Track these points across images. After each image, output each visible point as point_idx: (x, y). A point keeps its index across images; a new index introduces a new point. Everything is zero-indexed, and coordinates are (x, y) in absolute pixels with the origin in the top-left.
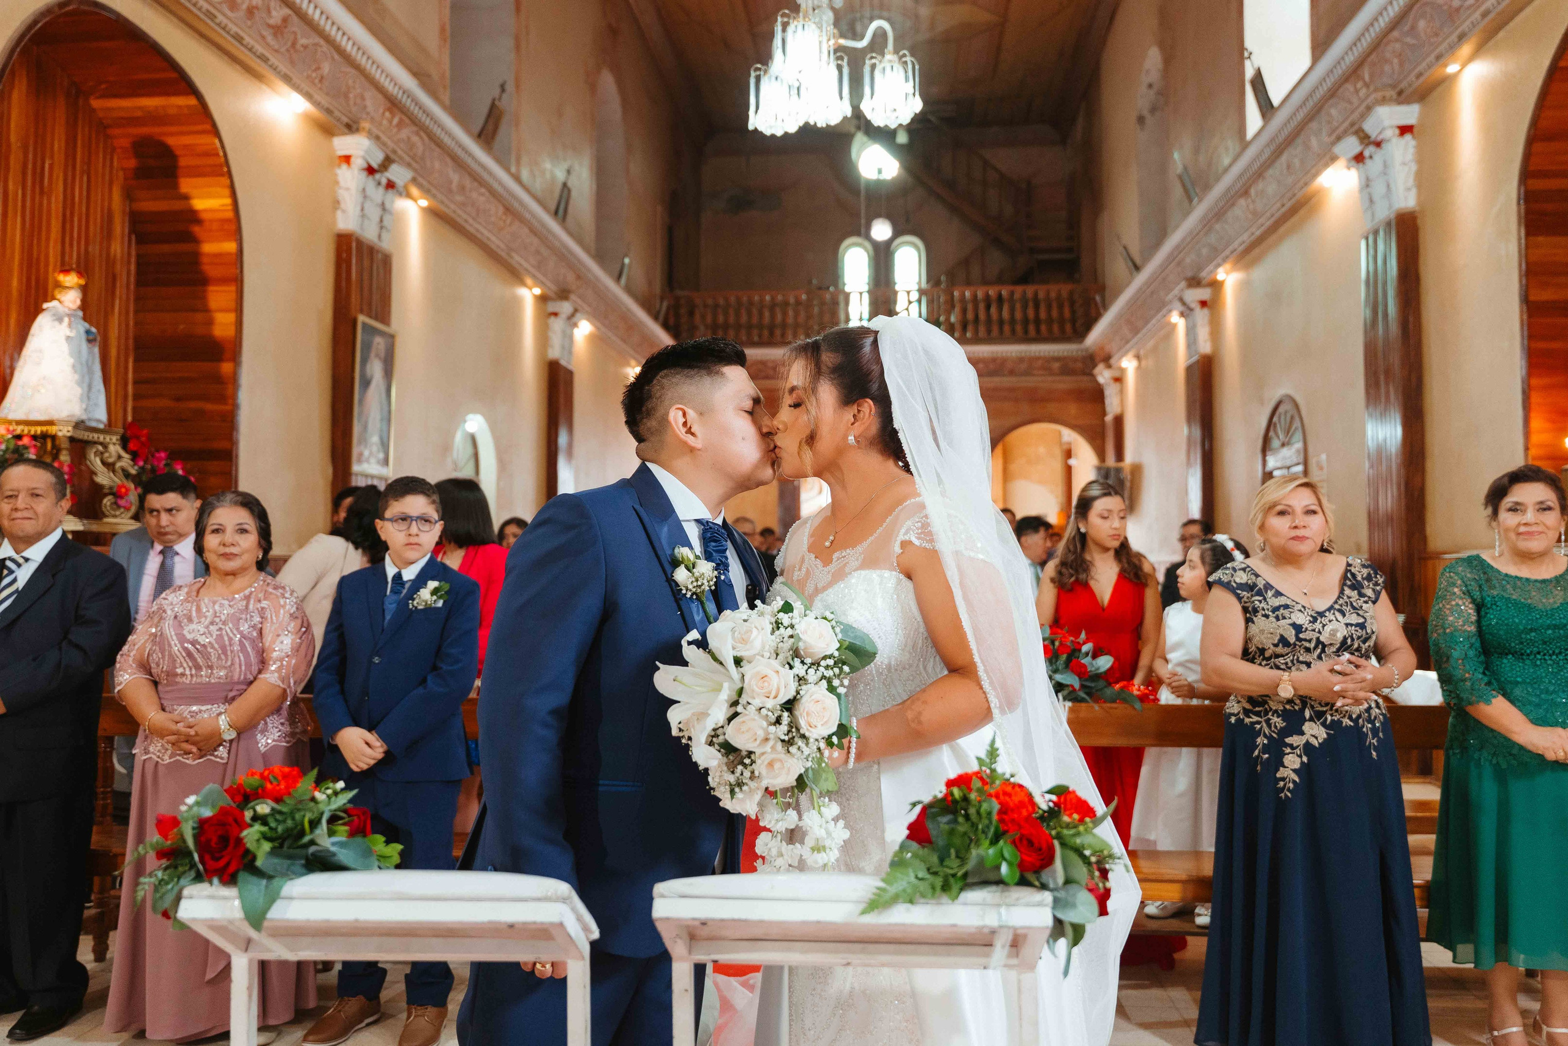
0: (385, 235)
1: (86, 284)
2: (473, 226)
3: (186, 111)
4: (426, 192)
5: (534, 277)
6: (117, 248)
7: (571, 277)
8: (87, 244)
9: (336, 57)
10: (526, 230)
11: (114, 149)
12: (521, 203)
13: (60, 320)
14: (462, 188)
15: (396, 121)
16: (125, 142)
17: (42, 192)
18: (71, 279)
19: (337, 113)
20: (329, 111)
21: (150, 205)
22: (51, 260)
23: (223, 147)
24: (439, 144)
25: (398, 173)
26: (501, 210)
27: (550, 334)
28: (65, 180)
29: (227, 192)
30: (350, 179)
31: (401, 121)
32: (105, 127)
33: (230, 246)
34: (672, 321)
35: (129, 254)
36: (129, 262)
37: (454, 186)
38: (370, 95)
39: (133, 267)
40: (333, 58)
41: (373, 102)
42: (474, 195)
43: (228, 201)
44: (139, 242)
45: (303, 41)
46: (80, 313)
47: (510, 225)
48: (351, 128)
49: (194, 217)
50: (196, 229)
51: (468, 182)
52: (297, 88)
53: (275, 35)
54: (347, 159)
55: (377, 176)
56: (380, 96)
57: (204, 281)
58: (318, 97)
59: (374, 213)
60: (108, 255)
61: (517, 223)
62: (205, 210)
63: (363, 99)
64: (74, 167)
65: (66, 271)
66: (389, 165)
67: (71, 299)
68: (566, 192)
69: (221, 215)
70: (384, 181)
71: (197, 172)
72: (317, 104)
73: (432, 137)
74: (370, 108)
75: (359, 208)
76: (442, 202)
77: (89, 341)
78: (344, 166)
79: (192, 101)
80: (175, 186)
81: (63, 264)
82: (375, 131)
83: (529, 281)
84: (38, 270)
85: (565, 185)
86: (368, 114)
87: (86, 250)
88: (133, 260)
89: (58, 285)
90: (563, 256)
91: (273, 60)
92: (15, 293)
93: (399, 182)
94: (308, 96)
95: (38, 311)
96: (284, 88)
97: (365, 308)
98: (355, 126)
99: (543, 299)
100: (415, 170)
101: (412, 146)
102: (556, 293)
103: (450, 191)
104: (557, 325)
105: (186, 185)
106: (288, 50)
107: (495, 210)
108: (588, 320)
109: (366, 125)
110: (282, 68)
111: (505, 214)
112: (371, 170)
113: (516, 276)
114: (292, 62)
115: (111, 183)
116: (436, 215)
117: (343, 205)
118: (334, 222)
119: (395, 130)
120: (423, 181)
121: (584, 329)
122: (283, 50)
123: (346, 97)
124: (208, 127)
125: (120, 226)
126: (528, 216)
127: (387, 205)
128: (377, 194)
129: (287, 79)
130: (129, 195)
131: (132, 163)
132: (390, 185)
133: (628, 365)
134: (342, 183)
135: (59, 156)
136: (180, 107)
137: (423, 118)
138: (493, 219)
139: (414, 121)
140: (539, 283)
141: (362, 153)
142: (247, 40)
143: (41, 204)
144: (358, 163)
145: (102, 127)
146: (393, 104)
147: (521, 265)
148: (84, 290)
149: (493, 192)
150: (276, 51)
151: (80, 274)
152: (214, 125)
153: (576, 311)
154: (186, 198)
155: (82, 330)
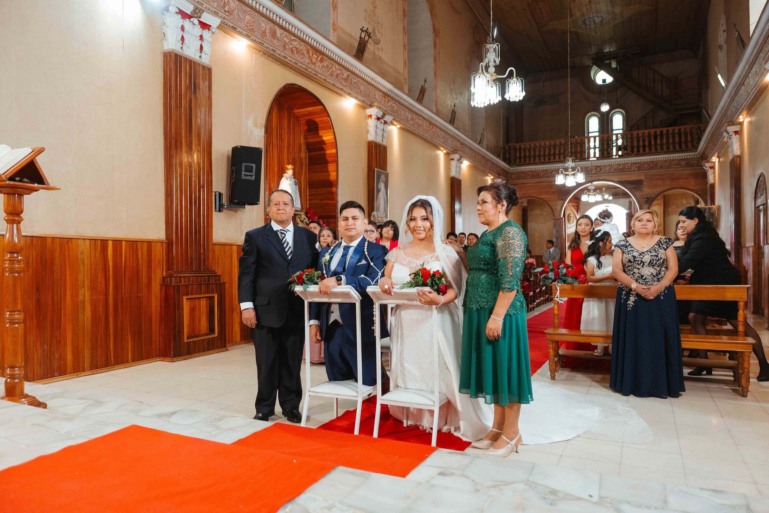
0: (384, 140)
1: (294, 167)
2: (417, 131)
3: (320, 110)
4: (399, 122)
5: (443, 146)
6: (303, 155)
7: (458, 145)
8: (294, 154)
9: (365, 83)
10: (439, 129)
11: (301, 124)
12: (436, 120)
13: (287, 179)
14: (412, 119)
15: (386, 100)
16: (304, 122)
17: (282, 140)
18: (290, 167)
19: (366, 102)
20: (364, 102)
21: (311, 140)
22: (285, 161)
23: (331, 120)
24: (403, 105)
25: (388, 118)
26: (428, 124)
27: (451, 167)
28: (288, 136)
29: (332, 134)
30: (372, 122)
31: (388, 99)
32: (299, 118)
33: (334, 151)
34: (507, 157)
35: (306, 156)
36: (306, 159)
37: (409, 118)
38: (377, 94)
39: (307, 160)
40: (364, 84)
41: (378, 95)
42: (417, 120)
43: (333, 137)
44: (308, 152)
45: (354, 81)
46: (293, 176)
47: (432, 129)
48: (371, 106)
49: (323, 142)
50: (324, 146)
51: (414, 116)
52: (352, 96)
53: (345, 81)
54: (370, 116)
55: (381, 120)
56: (381, 93)
57: (327, 163)
58: (360, 98)
59: (380, 133)
60: (300, 158)
61: (435, 127)
62: (327, 140)
63: (375, 95)
64: (290, 132)
65: (288, 164)
66: (385, 116)
67: (290, 172)
68: (454, 113)
69: (330, 141)
70: (383, 121)
71: (324, 129)
72: (360, 100)
73: (400, 103)
74: (377, 98)
75: (375, 132)
76: (405, 125)
77: (295, 184)
78: (370, 119)
79: (321, 107)
80: (318, 133)
81: (288, 162)
82: (379, 106)
83: (442, 149)
84: (282, 165)
85: (453, 111)
86: (377, 100)
87: (294, 156)
88: (307, 158)
89: (287, 168)
90: (454, 137)
91: (345, 89)
92: (276, 172)
93: (389, 121)
94: (356, 98)
95: (282, 176)
96: (349, 97)
97: (378, 165)
98: (372, 105)
99: (447, 154)
100: (394, 116)
101: (392, 107)
102: (452, 152)
103: (408, 120)
104: (454, 163)
105: (321, 133)
106: (349, 85)
107: (425, 124)
108: (466, 160)
109: (376, 104)
110: (348, 91)
111: (429, 125)
112: (378, 119)
113: (437, 147)
114: (351, 89)
115: (300, 135)
116: (404, 130)
117: (370, 132)
118: (367, 138)
119: (387, 103)
120: (397, 119)
121: (466, 164)
122: (348, 85)
123: (369, 96)
124: (326, 114)
125: (303, 148)
126: (439, 125)
127: (385, 130)
128: (381, 126)
129: (349, 94)
130: (305, 138)
131: (306, 128)
132: (386, 123)
133: (488, 176)
134: (369, 125)
135: (286, 130)
136: (318, 109)
137: (395, 97)
138: (425, 128)
139: (393, 99)
140: (446, 148)
141: (375, 114)
142: (337, 85)
143: (282, 144)
144: (374, 117)
145: (297, 118)
146: (385, 95)
147: (437, 143)
148: (294, 169)
149: (424, 118)
150: (346, 86)
151: (292, 165)
152: (328, 113)
153: (461, 157)
154: (321, 137)
155: (293, 181)
